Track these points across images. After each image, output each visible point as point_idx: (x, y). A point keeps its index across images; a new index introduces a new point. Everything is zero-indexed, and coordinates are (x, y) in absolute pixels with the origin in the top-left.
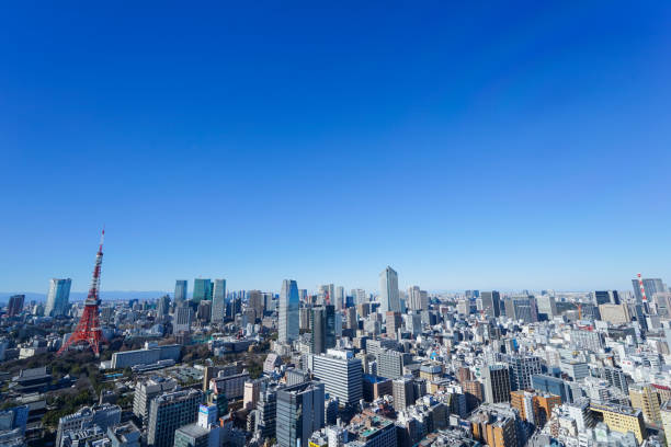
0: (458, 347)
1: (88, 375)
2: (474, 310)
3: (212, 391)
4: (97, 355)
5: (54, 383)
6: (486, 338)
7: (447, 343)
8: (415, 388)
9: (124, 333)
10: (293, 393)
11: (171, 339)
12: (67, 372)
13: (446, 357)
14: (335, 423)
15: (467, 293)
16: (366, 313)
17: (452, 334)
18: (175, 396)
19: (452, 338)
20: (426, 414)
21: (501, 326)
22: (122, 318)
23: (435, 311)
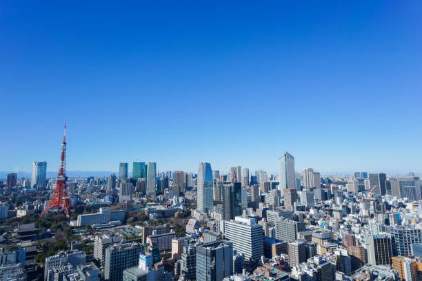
0: (346, 219)
1: (62, 230)
2: (361, 189)
3: (149, 244)
4: (68, 216)
5: (40, 234)
6: (372, 212)
7: (337, 215)
8: (307, 249)
9: (85, 201)
10: (208, 248)
11: (118, 206)
12: (48, 227)
13: (335, 227)
14: (242, 272)
15: (356, 174)
16: (267, 190)
17: (341, 208)
18: (123, 247)
19: (340, 211)
20: (316, 270)
21: (386, 203)
22: (83, 191)
23: (327, 189)
